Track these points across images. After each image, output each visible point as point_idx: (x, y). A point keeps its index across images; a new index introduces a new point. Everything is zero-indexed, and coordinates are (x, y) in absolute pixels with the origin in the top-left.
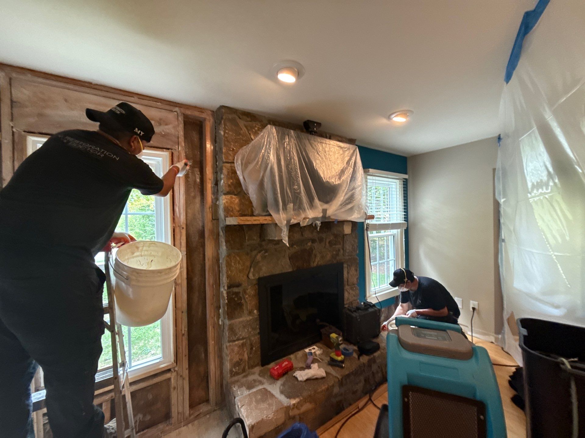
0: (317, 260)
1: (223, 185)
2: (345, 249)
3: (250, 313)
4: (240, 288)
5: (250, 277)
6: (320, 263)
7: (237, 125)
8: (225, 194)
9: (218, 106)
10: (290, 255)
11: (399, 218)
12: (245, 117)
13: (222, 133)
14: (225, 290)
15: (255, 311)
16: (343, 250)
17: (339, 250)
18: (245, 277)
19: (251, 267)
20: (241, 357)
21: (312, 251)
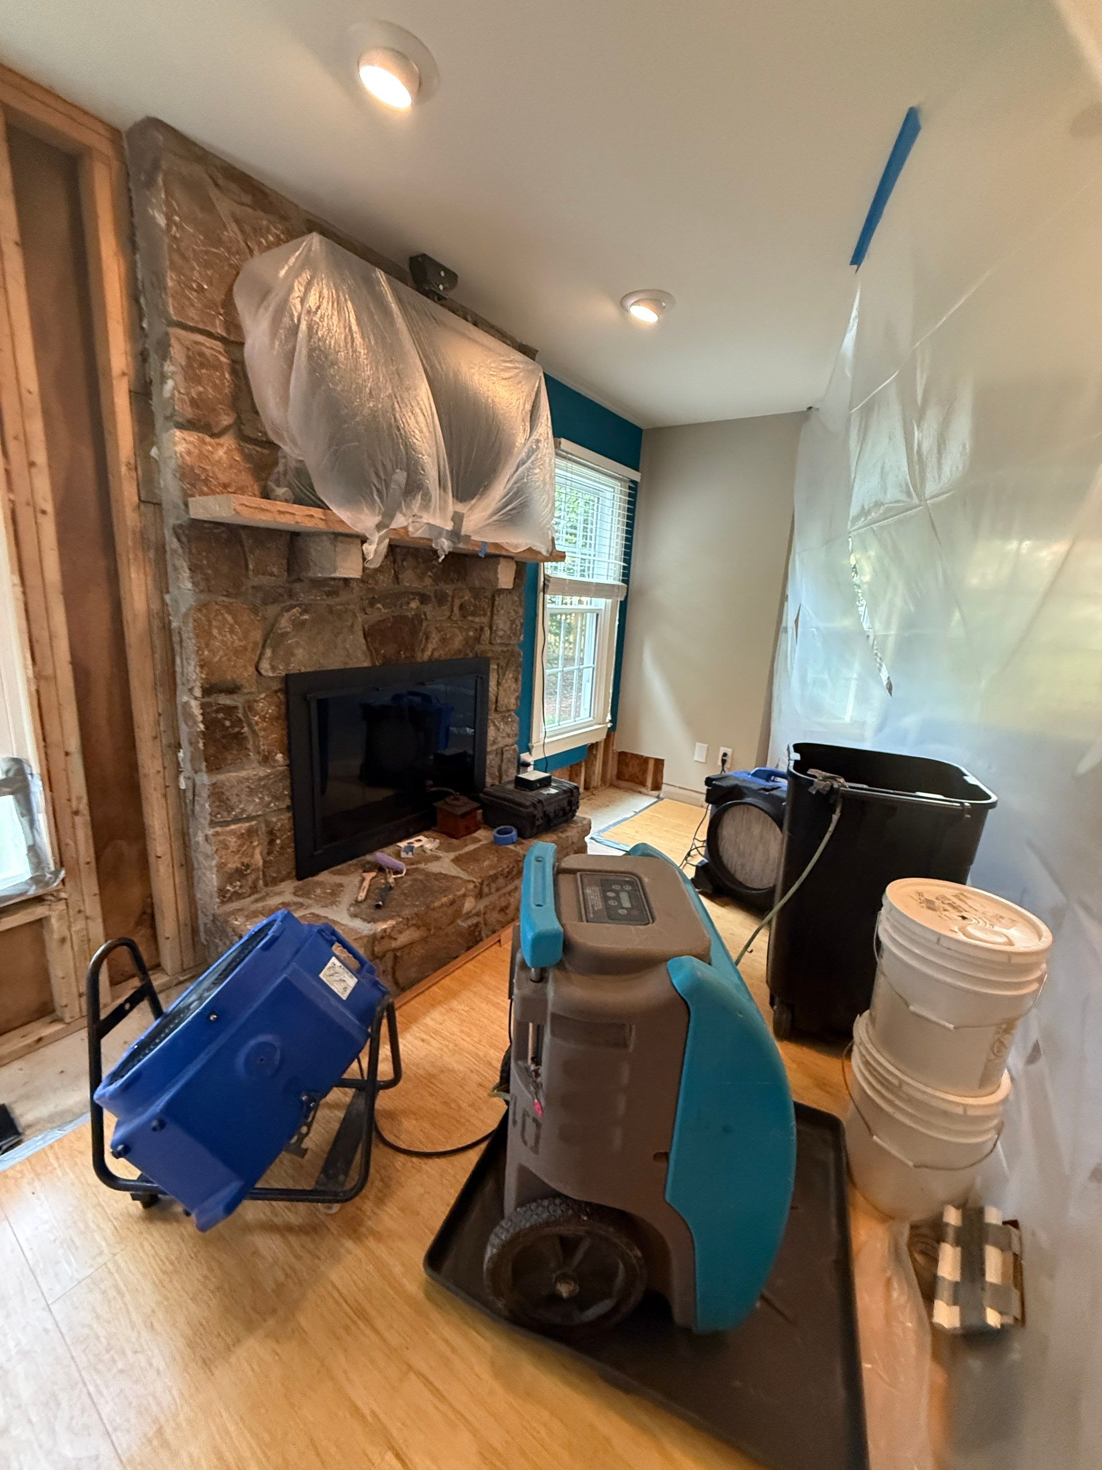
0: (430, 647)
1: (172, 397)
2: (494, 628)
3: (266, 759)
4: (235, 696)
5: (263, 672)
6: (436, 654)
7: (208, 206)
8: (181, 427)
9: (140, 116)
10: (366, 626)
11: (611, 573)
12: (233, 187)
13: (162, 221)
14: (196, 698)
15: (279, 756)
16: (491, 628)
17: (482, 629)
18: (251, 669)
19: (264, 647)
20: (246, 860)
21: (421, 622)
